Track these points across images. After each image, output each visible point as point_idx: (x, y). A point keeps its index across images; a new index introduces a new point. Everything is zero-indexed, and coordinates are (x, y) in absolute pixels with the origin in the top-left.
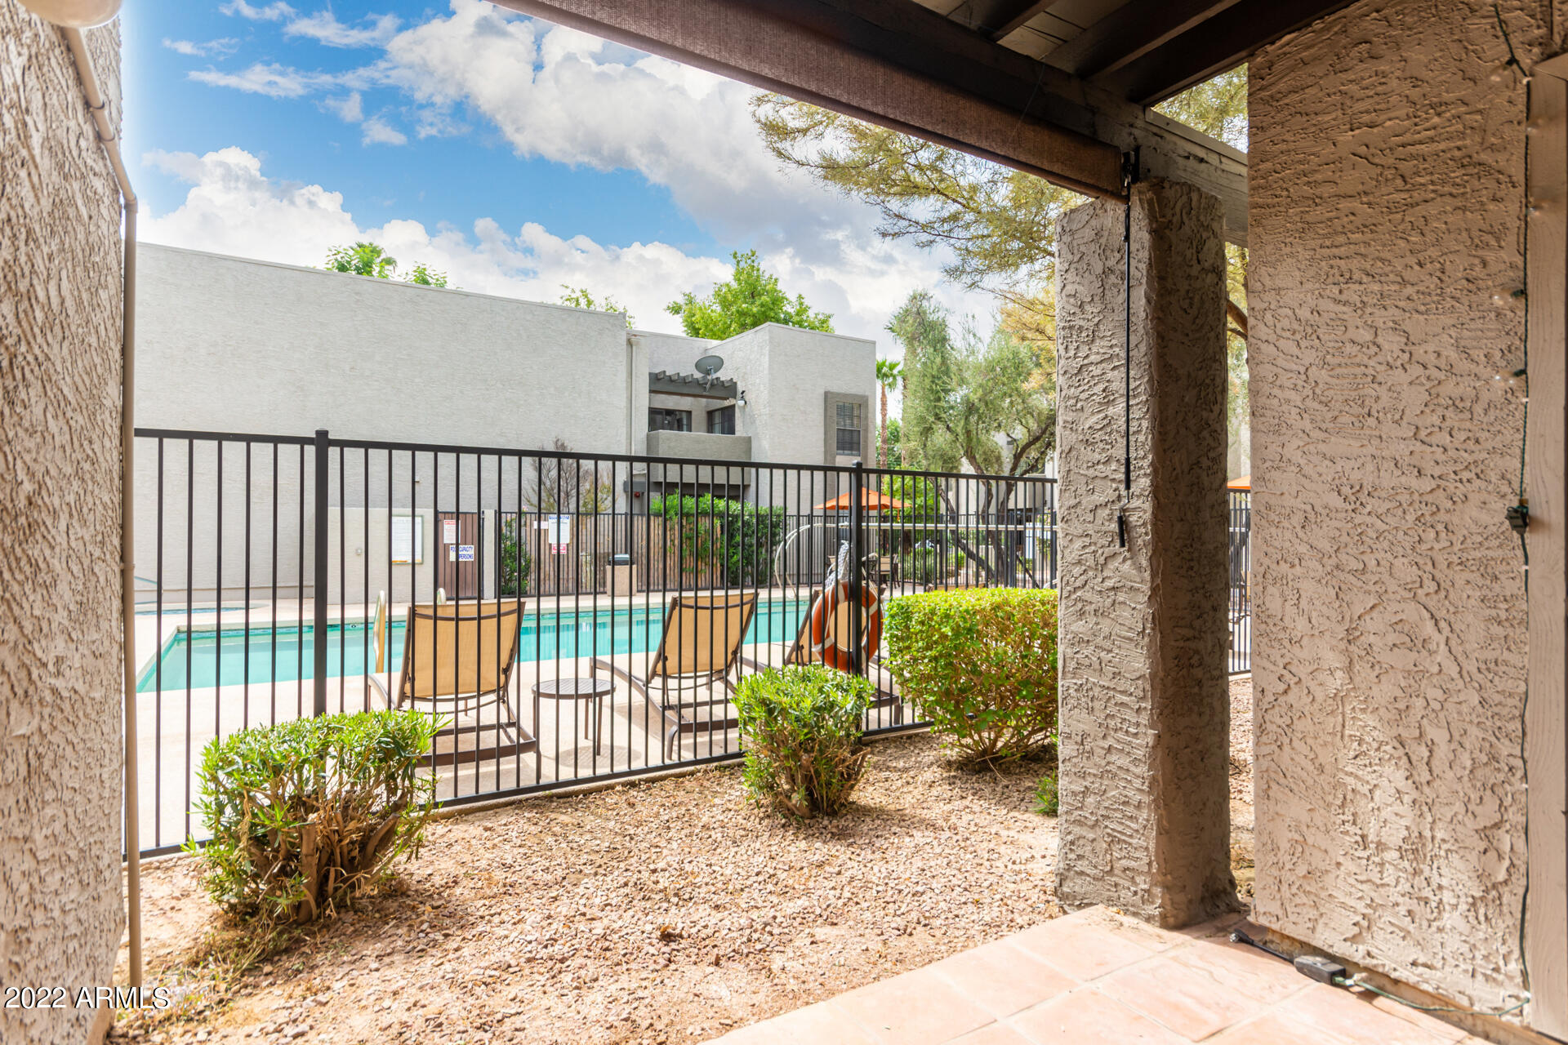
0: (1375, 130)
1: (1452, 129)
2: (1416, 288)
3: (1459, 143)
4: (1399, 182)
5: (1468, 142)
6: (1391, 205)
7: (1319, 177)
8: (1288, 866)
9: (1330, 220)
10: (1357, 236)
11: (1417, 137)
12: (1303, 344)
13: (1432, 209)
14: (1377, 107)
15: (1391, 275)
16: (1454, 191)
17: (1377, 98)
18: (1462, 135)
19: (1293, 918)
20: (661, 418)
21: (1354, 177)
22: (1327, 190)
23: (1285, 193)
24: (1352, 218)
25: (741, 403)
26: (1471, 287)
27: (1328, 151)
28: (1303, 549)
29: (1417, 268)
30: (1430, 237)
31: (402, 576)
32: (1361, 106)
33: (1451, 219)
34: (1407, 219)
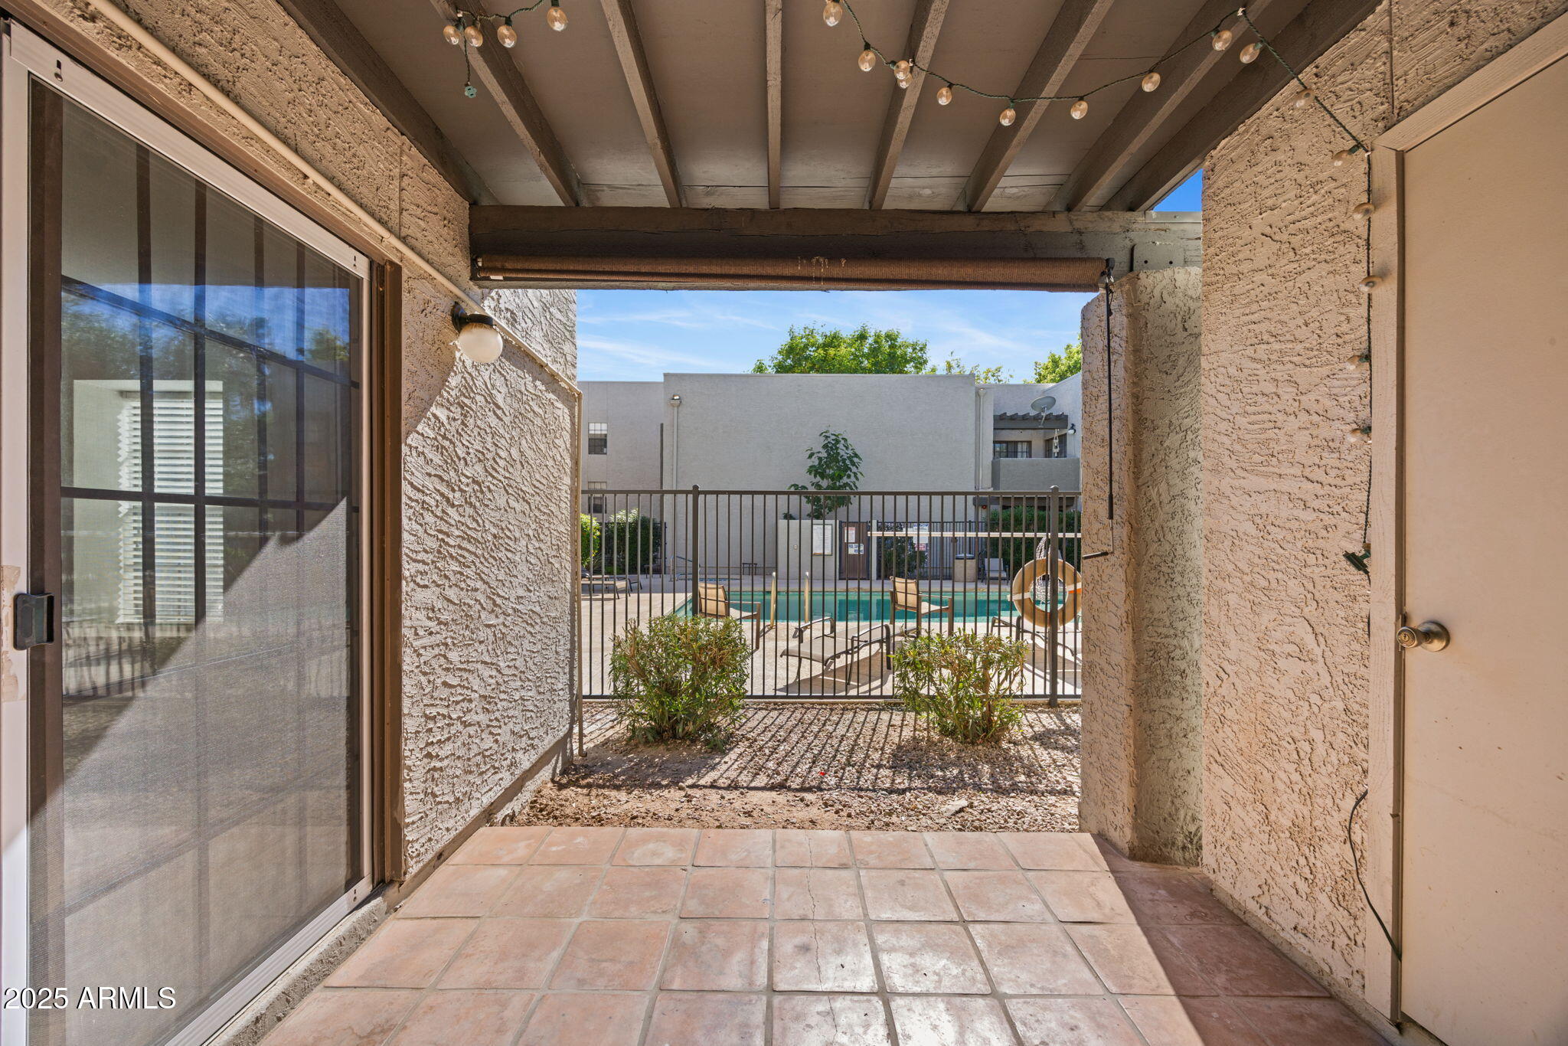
0: (1275, 212)
1: (1326, 203)
2: (1303, 345)
3: (1330, 215)
4: (1292, 254)
5: (1336, 213)
6: (1286, 275)
7: (1241, 256)
8: (1221, 829)
9: (1248, 291)
10: (1265, 304)
11: (1303, 213)
12: (1233, 396)
13: (1312, 275)
14: (1277, 192)
15: (1288, 335)
16: (1328, 258)
17: (1276, 185)
18: (1332, 207)
19: (1223, 872)
20: (1006, 449)
21: (1264, 252)
22: (1245, 267)
23: (1222, 272)
24: (1262, 288)
25: (1072, 431)
26: (1340, 341)
27: (1246, 233)
28: (1230, 567)
29: (1304, 327)
30: (1313, 300)
31: (817, 562)
32: (1266, 193)
33: (1325, 282)
34: (1297, 285)
